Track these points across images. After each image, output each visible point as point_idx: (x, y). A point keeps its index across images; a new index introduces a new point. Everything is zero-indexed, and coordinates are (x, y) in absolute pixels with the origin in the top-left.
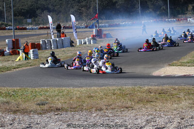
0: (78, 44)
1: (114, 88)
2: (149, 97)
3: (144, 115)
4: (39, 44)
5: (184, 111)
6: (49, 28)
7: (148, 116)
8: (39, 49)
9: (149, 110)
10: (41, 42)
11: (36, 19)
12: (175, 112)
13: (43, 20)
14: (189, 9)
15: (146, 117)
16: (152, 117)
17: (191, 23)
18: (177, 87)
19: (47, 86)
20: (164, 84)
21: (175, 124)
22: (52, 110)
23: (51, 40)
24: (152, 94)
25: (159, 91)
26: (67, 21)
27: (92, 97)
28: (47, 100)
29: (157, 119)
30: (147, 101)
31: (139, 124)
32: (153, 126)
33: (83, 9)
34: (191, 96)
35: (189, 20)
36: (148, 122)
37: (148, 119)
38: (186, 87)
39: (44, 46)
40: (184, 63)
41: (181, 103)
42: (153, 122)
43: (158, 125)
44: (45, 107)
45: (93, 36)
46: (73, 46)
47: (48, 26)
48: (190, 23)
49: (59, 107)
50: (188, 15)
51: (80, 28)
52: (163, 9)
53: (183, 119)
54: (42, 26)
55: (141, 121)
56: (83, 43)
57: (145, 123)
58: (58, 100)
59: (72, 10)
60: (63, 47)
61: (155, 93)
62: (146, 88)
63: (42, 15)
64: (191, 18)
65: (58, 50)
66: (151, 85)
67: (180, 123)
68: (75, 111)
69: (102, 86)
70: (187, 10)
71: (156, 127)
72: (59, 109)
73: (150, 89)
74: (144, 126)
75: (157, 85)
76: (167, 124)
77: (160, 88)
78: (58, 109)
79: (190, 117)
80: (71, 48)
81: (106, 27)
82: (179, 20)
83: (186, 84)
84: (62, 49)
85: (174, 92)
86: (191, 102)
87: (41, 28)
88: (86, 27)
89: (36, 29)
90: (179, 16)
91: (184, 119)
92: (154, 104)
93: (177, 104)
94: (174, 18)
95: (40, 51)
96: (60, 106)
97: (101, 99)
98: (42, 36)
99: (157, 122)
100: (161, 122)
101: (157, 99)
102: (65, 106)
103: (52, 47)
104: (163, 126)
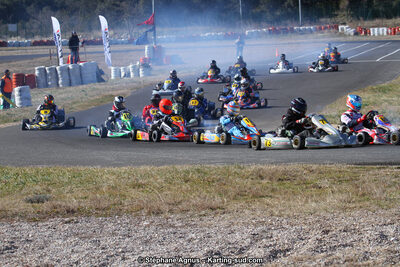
0: (113, 78)
1: (186, 167)
2: (259, 186)
3: (247, 225)
4: (32, 76)
5: (329, 216)
6: (52, 43)
7: (256, 226)
8: (33, 87)
9: (259, 213)
10: (37, 73)
11: (27, 24)
12: (311, 219)
13: (40, 27)
14: (341, 6)
15: (251, 227)
16: (264, 228)
17: (345, 36)
18: (315, 167)
19: (48, 163)
20: (290, 161)
21: (311, 243)
22: (58, 212)
23: (58, 68)
24: (265, 182)
25: (278, 176)
26: (90, 29)
27: (140, 186)
28: (49, 191)
29: (275, 233)
30: (254, 196)
31: (237, 243)
32: (266, 246)
33: (123, 4)
34: (344, 186)
35: (342, 29)
36: (255, 237)
37: (255, 232)
38: (334, 167)
39: (42, 81)
40: (331, 116)
41: (324, 200)
42: (267, 238)
43: (275, 245)
44: (45, 206)
45: (145, 59)
46: (103, 81)
47: (51, 39)
48: (342, 34)
49: (72, 207)
50: (339, 19)
51: (117, 44)
52: (289, 6)
53: (327, 232)
54: (38, 39)
55: (241, 237)
56: (123, 75)
57: (249, 240)
58: (71, 191)
59: (101, 6)
60: (82, 84)
61: (271, 179)
62: (253, 167)
63: (40, 16)
64: (344, 24)
65: (71, 89)
66: (263, 163)
67: (320, 241)
68: (106, 216)
69: (163, 164)
70: (338, 8)
71: (271, 249)
72: (73, 212)
73: (260, 170)
74: (248, 248)
75: (276, 163)
76: (294, 242)
77: (281, 168)
78: (71, 212)
79: (342, 228)
80: (98, 86)
81: (170, 42)
82: (320, 29)
83: (334, 161)
84: (81, 87)
85: (310, 178)
86: (344, 197)
87: (36, 44)
88: (130, 42)
89: (26, 45)
90: (323, 20)
91: (330, 233)
92: (268, 200)
93: (316, 202)
94: (311, 24)
95: (33, 92)
96: (74, 204)
97: (161, 189)
98: (38, 59)
99: (275, 238)
100: (281, 238)
101: (273, 190)
102: (86, 204)
103: (60, 82)
104: (286, 246)
